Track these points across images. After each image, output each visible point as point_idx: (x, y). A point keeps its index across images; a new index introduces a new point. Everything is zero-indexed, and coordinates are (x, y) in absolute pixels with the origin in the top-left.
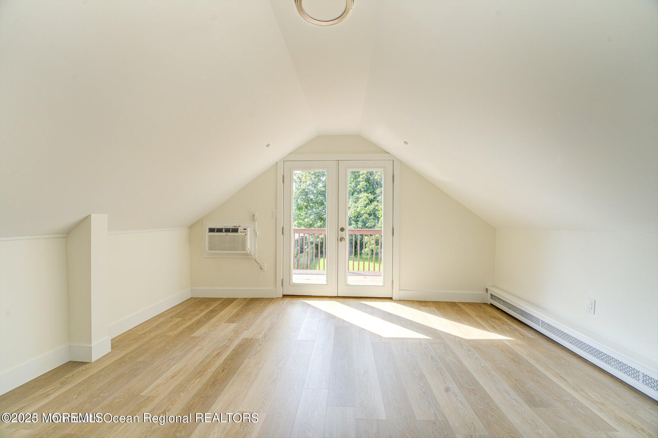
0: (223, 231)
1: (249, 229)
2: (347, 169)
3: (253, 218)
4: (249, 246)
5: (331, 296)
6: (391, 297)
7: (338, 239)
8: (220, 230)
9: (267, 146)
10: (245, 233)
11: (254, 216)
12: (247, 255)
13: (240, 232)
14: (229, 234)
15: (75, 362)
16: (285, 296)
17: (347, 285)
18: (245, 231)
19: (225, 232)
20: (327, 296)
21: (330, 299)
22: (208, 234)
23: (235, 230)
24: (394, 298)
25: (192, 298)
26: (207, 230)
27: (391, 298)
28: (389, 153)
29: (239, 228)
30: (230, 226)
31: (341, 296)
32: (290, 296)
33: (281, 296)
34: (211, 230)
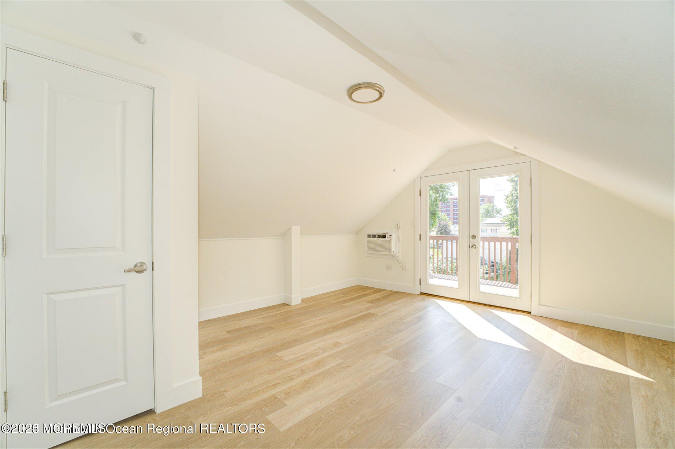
0: (376, 237)
1: (393, 236)
2: (478, 178)
3: (398, 227)
4: (393, 248)
5: (463, 299)
6: (530, 311)
7: (469, 246)
8: (374, 236)
9: (394, 171)
10: (391, 239)
11: (397, 225)
12: (392, 255)
13: (388, 238)
14: (379, 239)
15: (286, 304)
16: (422, 294)
17: (478, 292)
18: (390, 237)
19: (378, 237)
20: (458, 300)
21: (461, 302)
22: (367, 239)
23: (384, 236)
24: (532, 313)
25: (359, 285)
26: (366, 236)
27: (529, 313)
28: (525, 155)
29: (387, 235)
30: (381, 233)
31: (473, 301)
32: (426, 294)
33: (419, 293)
34: (369, 236)
